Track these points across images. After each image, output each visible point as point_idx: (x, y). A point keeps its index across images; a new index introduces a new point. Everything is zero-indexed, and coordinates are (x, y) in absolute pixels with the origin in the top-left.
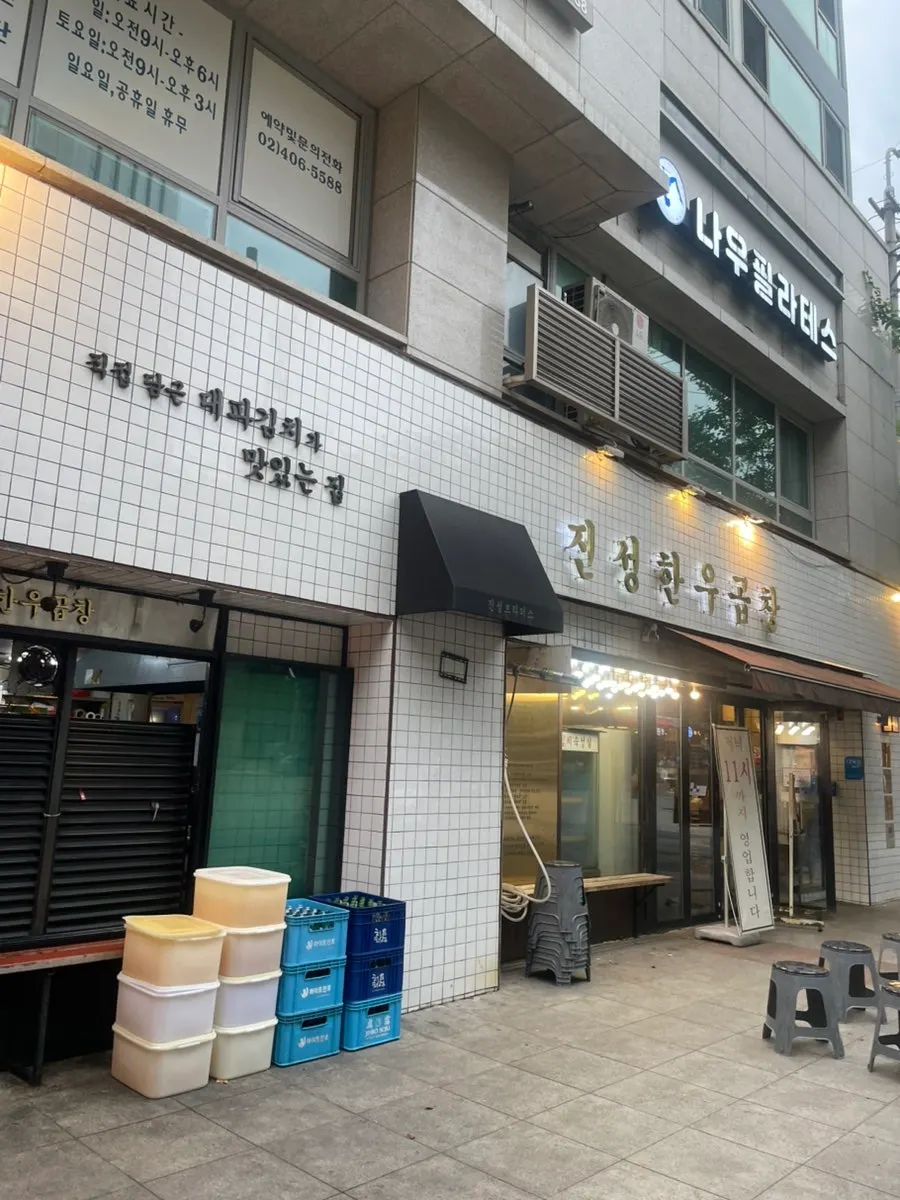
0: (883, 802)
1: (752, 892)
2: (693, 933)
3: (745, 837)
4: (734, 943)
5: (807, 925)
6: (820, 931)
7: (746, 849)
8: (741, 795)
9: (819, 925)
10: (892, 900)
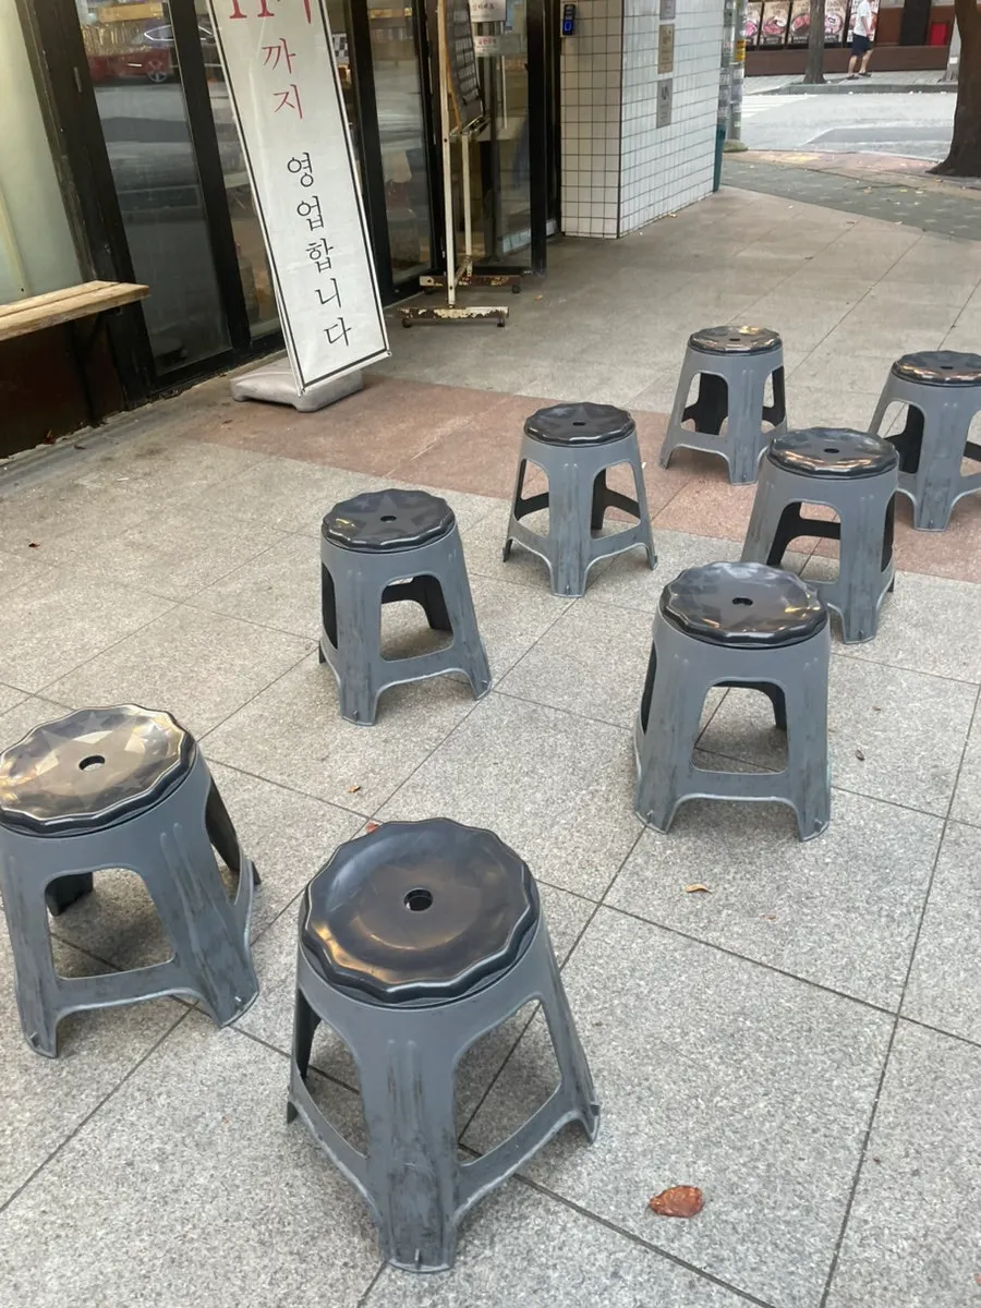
0: (655, 39)
1: (328, 292)
2: (228, 389)
3: (302, 166)
4: (299, 406)
5: (480, 316)
6: (501, 325)
7: (307, 195)
8: (280, 52)
9: (498, 314)
10: (658, 219)
